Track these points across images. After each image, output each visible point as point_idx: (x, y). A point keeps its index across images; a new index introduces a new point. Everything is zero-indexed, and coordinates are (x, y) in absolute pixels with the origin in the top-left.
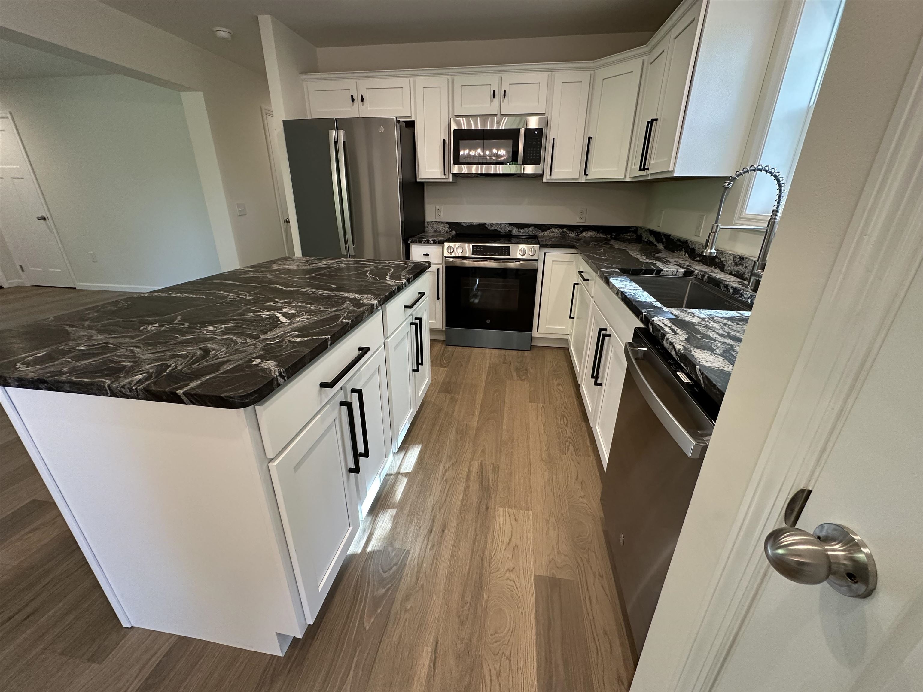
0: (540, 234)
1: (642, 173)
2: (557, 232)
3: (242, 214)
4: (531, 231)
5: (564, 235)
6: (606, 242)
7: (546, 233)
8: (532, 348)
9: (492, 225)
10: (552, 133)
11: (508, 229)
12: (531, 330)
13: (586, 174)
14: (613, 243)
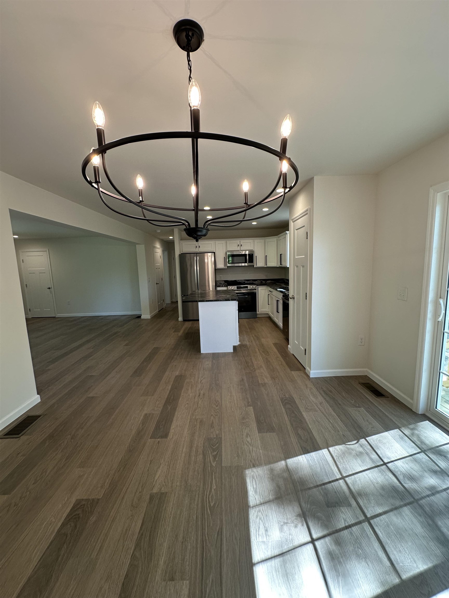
0: (254, 282)
1: (281, 265)
2: (259, 281)
3: (149, 281)
4: (251, 282)
5: (261, 282)
6: (275, 283)
7: (256, 282)
8: (257, 317)
9: (238, 280)
10: (256, 254)
11: (244, 281)
12: (256, 311)
13: (266, 265)
14: (277, 283)
